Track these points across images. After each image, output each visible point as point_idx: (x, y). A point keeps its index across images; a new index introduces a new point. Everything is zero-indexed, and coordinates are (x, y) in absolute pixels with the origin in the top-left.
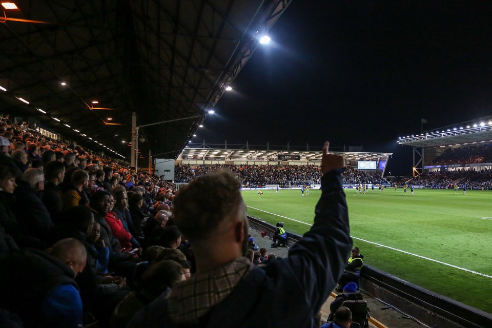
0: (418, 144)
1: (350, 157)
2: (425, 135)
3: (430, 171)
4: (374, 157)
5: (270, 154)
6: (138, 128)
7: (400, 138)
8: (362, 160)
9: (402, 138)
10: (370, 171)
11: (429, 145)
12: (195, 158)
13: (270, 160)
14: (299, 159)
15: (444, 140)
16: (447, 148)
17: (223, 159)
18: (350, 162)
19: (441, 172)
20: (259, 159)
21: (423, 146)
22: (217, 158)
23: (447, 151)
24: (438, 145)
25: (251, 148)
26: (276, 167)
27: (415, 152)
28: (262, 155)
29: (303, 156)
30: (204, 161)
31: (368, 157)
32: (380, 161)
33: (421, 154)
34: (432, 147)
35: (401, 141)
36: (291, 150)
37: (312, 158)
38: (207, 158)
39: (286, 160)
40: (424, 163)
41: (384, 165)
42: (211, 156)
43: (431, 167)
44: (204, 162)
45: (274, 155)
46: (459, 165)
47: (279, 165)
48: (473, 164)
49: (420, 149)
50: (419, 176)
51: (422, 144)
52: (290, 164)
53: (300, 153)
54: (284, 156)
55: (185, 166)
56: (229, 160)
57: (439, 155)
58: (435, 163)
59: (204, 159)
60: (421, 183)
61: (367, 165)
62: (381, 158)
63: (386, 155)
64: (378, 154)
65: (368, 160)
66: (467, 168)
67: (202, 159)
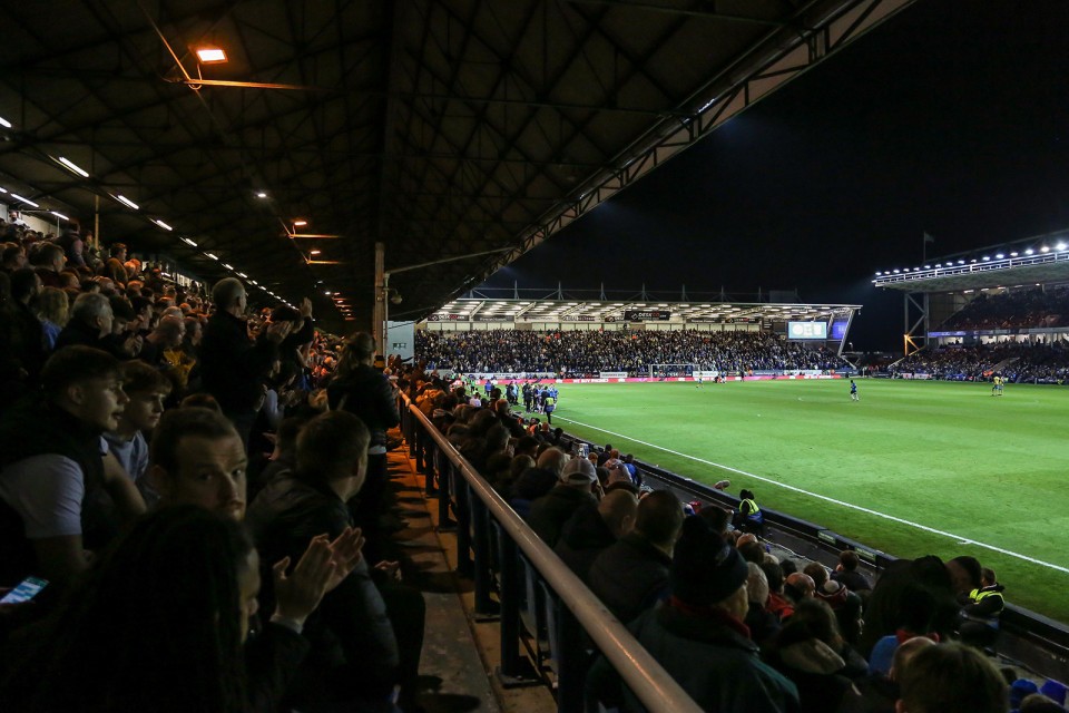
0: (917, 287)
1: (772, 313)
2: (933, 267)
3: (941, 342)
4: (823, 313)
5: (608, 308)
6: (387, 276)
7: (879, 274)
8: (796, 319)
9: (883, 274)
10: (814, 344)
11: (939, 288)
12: (454, 317)
13: (607, 320)
14: (667, 318)
15: (974, 278)
16: (978, 295)
17: (511, 319)
18: (773, 323)
19: (964, 346)
20: (583, 318)
21: (928, 290)
22: (499, 317)
23: (977, 300)
24: (959, 288)
25: (568, 298)
26: (619, 335)
27: (909, 301)
28: (590, 311)
29: (674, 311)
30: (471, 324)
31: (809, 313)
32: (835, 321)
33: (922, 307)
34: (945, 293)
35: (880, 280)
36: (651, 300)
37: (694, 315)
38: (477, 318)
39: (641, 321)
40: (927, 325)
41: (843, 329)
42: (487, 313)
43: (943, 334)
44: (471, 326)
45: (616, 310)
46: (1005, 331)
47: (625, 332)
48: (1036, 330)
49: (919, 297)
50: (919, 352)
51: (925, 287)
52: (648, 328)
53: (669, 305)
54: (637, 312)
55: (433, 335)
56: (522, 321)
57: (962, 308)
58: (951, 326)
59: (471, 320)
60: (923, 369)
61: (807, 330)
62: (836, 315)
63: (848, 310)
64: (832, 308)
65: (809, 320)
66: (1022, 338)
67: (467, 318)
